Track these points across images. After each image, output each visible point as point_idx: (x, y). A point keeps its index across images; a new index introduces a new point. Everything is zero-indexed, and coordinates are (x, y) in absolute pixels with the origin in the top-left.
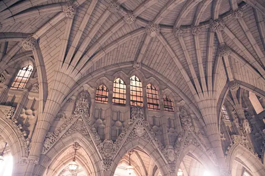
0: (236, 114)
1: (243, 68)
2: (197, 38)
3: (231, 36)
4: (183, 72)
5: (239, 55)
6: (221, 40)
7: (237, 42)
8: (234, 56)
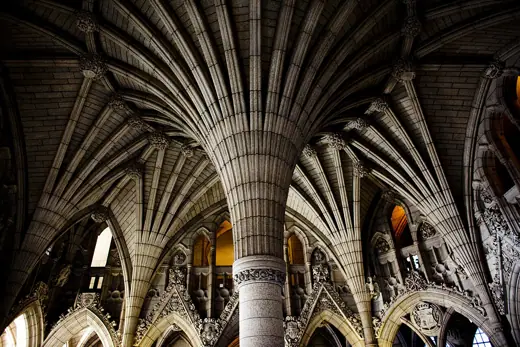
0: (65, 248)
1: (132, 203)
2: (125, 129)
3: (159, 163)
4: (62, 150)
5: (144, 186)
6: (145, 156)
7: (157, 173)
8: (139, 184)
